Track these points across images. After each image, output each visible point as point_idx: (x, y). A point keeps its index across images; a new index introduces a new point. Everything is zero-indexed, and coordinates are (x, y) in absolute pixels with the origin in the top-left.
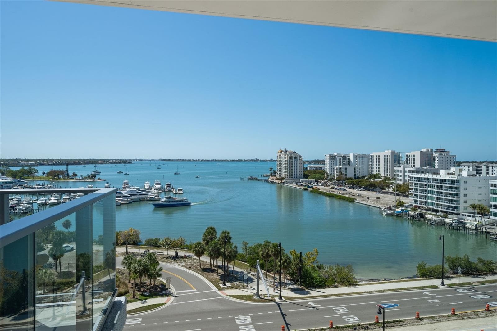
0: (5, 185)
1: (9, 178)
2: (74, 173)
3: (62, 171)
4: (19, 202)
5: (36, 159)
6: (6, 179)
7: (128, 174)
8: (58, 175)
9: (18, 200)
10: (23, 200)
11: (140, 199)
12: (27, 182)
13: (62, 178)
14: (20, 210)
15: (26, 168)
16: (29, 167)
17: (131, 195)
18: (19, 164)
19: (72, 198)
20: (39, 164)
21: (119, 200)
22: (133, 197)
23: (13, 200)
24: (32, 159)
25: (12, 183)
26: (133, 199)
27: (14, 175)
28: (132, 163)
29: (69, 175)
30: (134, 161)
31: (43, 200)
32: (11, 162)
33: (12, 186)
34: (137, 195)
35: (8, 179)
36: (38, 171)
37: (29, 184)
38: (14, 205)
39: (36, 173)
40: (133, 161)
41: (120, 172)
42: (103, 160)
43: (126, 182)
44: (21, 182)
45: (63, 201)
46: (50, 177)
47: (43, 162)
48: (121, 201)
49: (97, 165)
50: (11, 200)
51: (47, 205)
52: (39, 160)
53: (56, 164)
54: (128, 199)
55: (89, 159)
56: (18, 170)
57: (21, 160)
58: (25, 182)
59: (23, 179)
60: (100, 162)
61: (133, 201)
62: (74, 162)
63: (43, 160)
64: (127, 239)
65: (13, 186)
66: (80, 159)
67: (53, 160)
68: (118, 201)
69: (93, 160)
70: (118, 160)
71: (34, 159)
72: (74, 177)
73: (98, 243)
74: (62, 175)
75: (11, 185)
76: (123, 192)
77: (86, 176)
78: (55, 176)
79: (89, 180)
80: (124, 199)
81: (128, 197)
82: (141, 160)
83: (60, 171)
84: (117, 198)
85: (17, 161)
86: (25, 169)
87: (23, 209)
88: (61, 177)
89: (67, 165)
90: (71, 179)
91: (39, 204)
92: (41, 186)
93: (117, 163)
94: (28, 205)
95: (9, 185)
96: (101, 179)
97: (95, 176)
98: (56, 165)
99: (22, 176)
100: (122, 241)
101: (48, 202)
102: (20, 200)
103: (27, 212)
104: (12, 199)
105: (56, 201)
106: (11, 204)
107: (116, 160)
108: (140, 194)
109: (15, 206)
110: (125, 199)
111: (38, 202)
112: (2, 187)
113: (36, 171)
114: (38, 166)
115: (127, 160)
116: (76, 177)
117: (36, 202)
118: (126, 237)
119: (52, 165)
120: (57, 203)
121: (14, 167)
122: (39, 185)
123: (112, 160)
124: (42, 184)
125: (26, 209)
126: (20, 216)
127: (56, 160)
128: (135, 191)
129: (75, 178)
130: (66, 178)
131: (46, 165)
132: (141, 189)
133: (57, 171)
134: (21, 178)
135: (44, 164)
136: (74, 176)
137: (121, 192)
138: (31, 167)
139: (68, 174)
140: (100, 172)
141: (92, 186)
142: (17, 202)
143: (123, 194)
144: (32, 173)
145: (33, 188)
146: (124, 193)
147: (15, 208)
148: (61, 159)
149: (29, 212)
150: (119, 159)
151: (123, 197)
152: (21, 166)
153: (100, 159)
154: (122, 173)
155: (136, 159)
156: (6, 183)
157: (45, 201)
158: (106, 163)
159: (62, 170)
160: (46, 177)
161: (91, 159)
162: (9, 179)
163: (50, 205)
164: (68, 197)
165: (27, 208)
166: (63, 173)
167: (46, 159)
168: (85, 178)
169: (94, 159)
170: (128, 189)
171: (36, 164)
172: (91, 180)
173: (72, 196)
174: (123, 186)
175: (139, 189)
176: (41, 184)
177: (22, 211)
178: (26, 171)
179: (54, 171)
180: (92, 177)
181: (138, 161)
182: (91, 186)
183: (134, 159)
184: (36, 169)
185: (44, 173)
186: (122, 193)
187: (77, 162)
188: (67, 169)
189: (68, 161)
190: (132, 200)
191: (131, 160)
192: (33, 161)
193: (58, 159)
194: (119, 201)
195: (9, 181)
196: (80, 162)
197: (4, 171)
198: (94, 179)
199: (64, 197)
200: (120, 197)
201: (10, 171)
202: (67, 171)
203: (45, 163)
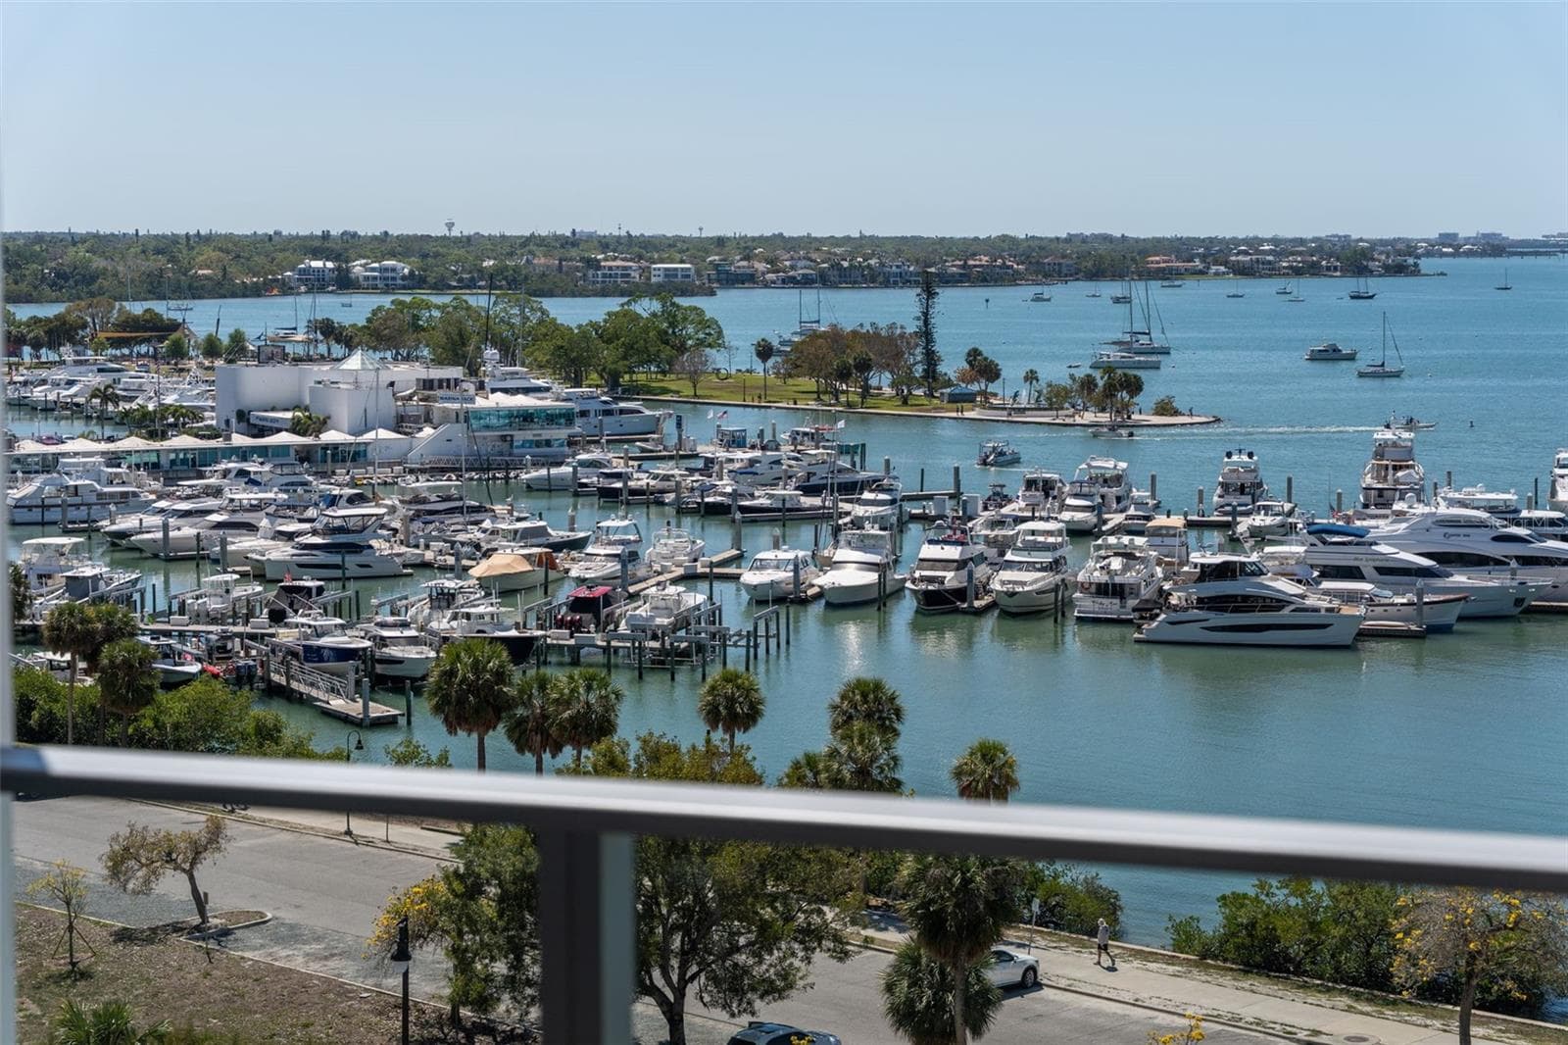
0: (529, 435)
1: (540, 383)
2: (974, 354)
3: (891, 339)
4: (624, 566)
5: (696, 234)
6: (527, 391)
7: (1397, 375)
8: (864, 366)
9: (618, 550)
10: (647, 553)
11: (1519, 602)
12: (657, 413)
13: (888, 391)
14: (640, 629)
15: (646, 307)
16: (663, 301)
17: (1449, 560)
18: (591, 272)
19: (981, 558)
20: (718, 281)
21: (1351, 598)
22: (1460, 578)
23: (590, 550)
24: (670, 232)
25: (568, 417)
26: (1464, 596)
27: (573, 361)
28: (1415, 272)
29: (942, 368)
30: (1434, 249)
31: (778, 565)
32: (540, 261)
33: (570, 444)
34: (1498, 562)
35: (538, 389)
36: (720, 333)
37: (669, 427)
38: (599, 591)
39: (710, 346)
40: (1428, 254)
41: (1330, 355)
42: (1182, 248)
43: (1395, 444)
44: (622, 411)
45: (923, 579)
46: (808, 383)
47: (747, 258)
48: (1360, 610)
49: (1138, 290)
50: (574, 554)
51: (804, 602)
52: (720, 242)
53: (833, 275)
54: (1420, 596)
55: (1070, 239)
56: (594, 325)
57: (605, 244)
58: (648, 412)
59: (632, 392)
60: (1156, 261)
61: (1461, 619)
62: (964, 266)
63: (747, 247)
64: (1473, 957)
65: (576, 443)
66: (1004, 238)
67: (810, 243)
68: (1336, 603)
69: (1102, 248)
70: (1302, 241)
71: (683, 240)
72: (975, 387)
73: (1215, 957)
74: (887, 367)
75: (561, 433)
76: (1380, 526)
77: (1067, 382)
78: (844, 375)
79: (1089, 417)
80: (1387, 595)
81: (1420, 582)
82: (1494, 247)
83: (877, 335)
84: (1326, 585)
85: (574, 252)
86: (638, 317)
87: (659, 621)
88: (882, 381)
89: (929, 286)
90: (955, 399)
91: (753, 589)
92: (757, 453)
93: (1297, 272)
94: (685, 597)
95: (548, 433)
96: (1176, 413)
97: (1135, 387)
98: (834, 286)
99: (621, 365)
100: (1428, 969)
101: (816, 581)
102: (633, 556)
103: (686, 653)
104: (578, 545)
105: (872, 577)
106: (581, 581)
107: (1284, 247)
108: (1518, 558)
109: (608, 600)
110: (1396, 594)
111: (750, 577)
112: (505, 446)
113: (712, 335)
114: (712, 293)
115: (1374, 244)
116: (992, 388)
117: (736, 578)
118: (1467, 941)
119: (806, 282)
120: (874, 594)
121: (563, 295)
122: (736, 441)
123: (1254, 243)
124: (761, 435)
125: (675, 628)
126: (640, 677)
127: (834, 241)
128: (1481, 525)
129: (984, 393)
130: (919, 392)
131: (766, 285)
132: (1525, 514)
133: (854, 333)
134: (613, 381)
135: (748, 280)
136: (971, 381)
137: (1360, 534)
138: (676, 300)
139: (931, 359)
140: (1166, 352)
141: (1123, 465)
142: (614, 567)
143: (1383, 548)
144: (682, 349)
145: (700, 464)
146: (1389, 539)
147: (604, 612)
148: (862, 237)
149: (701, 648)
150: (1308, 235)
151: (1381, 571)
152: (604, 293)
153: (1158, 241)
154: (1351, 358)
155: (1448, 239)
156: (526, 417)
157: (796, 570)
158: (1201, 273)
159: (892, 326)
160: (779, 382)
161: (1084, 239)
162: (547, 389)
163: (829, 605)
164: (953, 552)
165: (683, 622)
166: (898, 355)
167: (761, 240)
168: (1056, 398)
169: (1107, 238)
170: (1420, 509)
171: (698, 273)
172: (1104, 418)
173: (981, 548)
174: (1369, 480)
175: (1509, 513)
176: (752, 438)
177: (655, 637)
178: (646, 330)
179: (836, 338)
180: (1110, 390)
181: (1470, 254)
182: (1110, 464)
183: (1434, 235)
184: (708, 315)
185: (764, 351)
186: (1373, 534)
187: (985, 260)
188: (926, 323)
189: (922, 255)
190: (1458, 609)
191: (1409, 248)
192: (681, 251)
193: (848, 239)
194: (1346, 610)
195: (547, 402)
196: (1004, 266)
197: (512, 326)
198: (1124, 409)
199: (929, 551)
200: (1353, 573)
201: (550, 329)
202: (926, 334)
203: (761, 266)
